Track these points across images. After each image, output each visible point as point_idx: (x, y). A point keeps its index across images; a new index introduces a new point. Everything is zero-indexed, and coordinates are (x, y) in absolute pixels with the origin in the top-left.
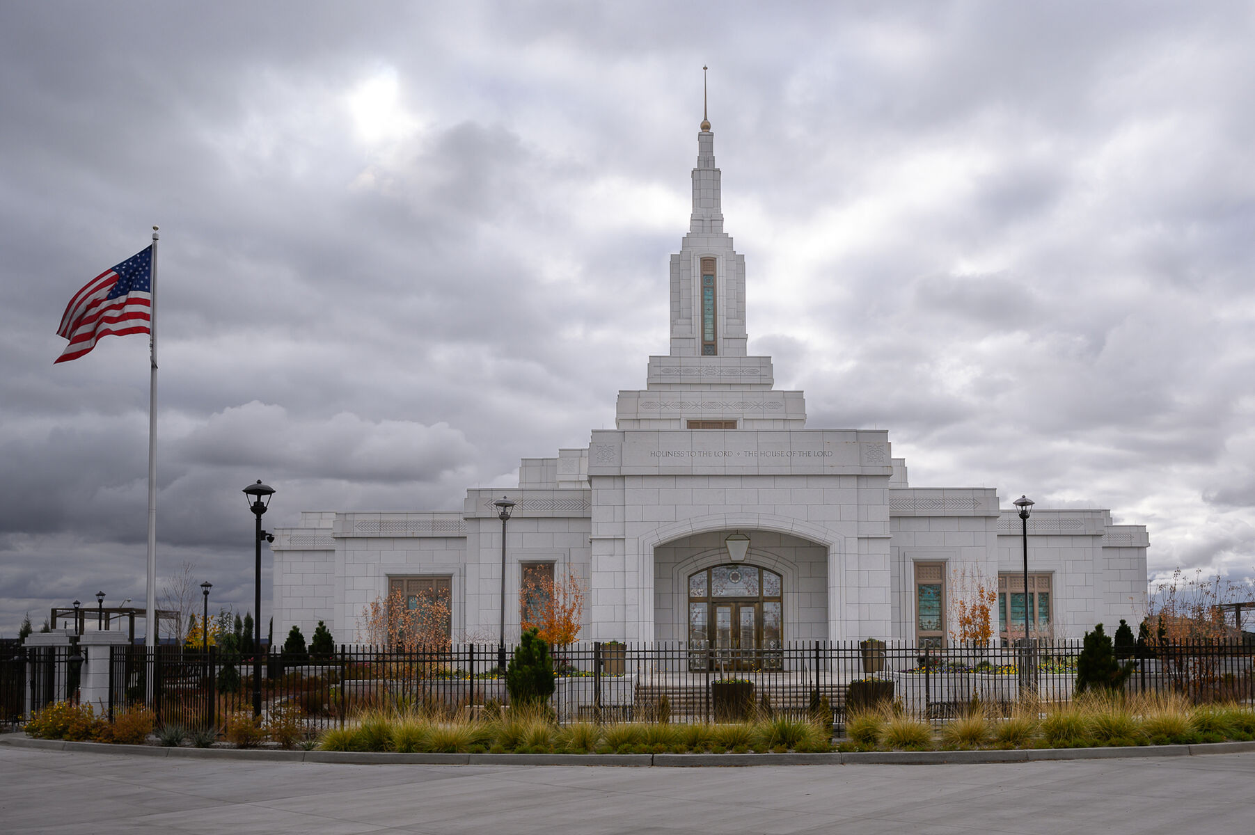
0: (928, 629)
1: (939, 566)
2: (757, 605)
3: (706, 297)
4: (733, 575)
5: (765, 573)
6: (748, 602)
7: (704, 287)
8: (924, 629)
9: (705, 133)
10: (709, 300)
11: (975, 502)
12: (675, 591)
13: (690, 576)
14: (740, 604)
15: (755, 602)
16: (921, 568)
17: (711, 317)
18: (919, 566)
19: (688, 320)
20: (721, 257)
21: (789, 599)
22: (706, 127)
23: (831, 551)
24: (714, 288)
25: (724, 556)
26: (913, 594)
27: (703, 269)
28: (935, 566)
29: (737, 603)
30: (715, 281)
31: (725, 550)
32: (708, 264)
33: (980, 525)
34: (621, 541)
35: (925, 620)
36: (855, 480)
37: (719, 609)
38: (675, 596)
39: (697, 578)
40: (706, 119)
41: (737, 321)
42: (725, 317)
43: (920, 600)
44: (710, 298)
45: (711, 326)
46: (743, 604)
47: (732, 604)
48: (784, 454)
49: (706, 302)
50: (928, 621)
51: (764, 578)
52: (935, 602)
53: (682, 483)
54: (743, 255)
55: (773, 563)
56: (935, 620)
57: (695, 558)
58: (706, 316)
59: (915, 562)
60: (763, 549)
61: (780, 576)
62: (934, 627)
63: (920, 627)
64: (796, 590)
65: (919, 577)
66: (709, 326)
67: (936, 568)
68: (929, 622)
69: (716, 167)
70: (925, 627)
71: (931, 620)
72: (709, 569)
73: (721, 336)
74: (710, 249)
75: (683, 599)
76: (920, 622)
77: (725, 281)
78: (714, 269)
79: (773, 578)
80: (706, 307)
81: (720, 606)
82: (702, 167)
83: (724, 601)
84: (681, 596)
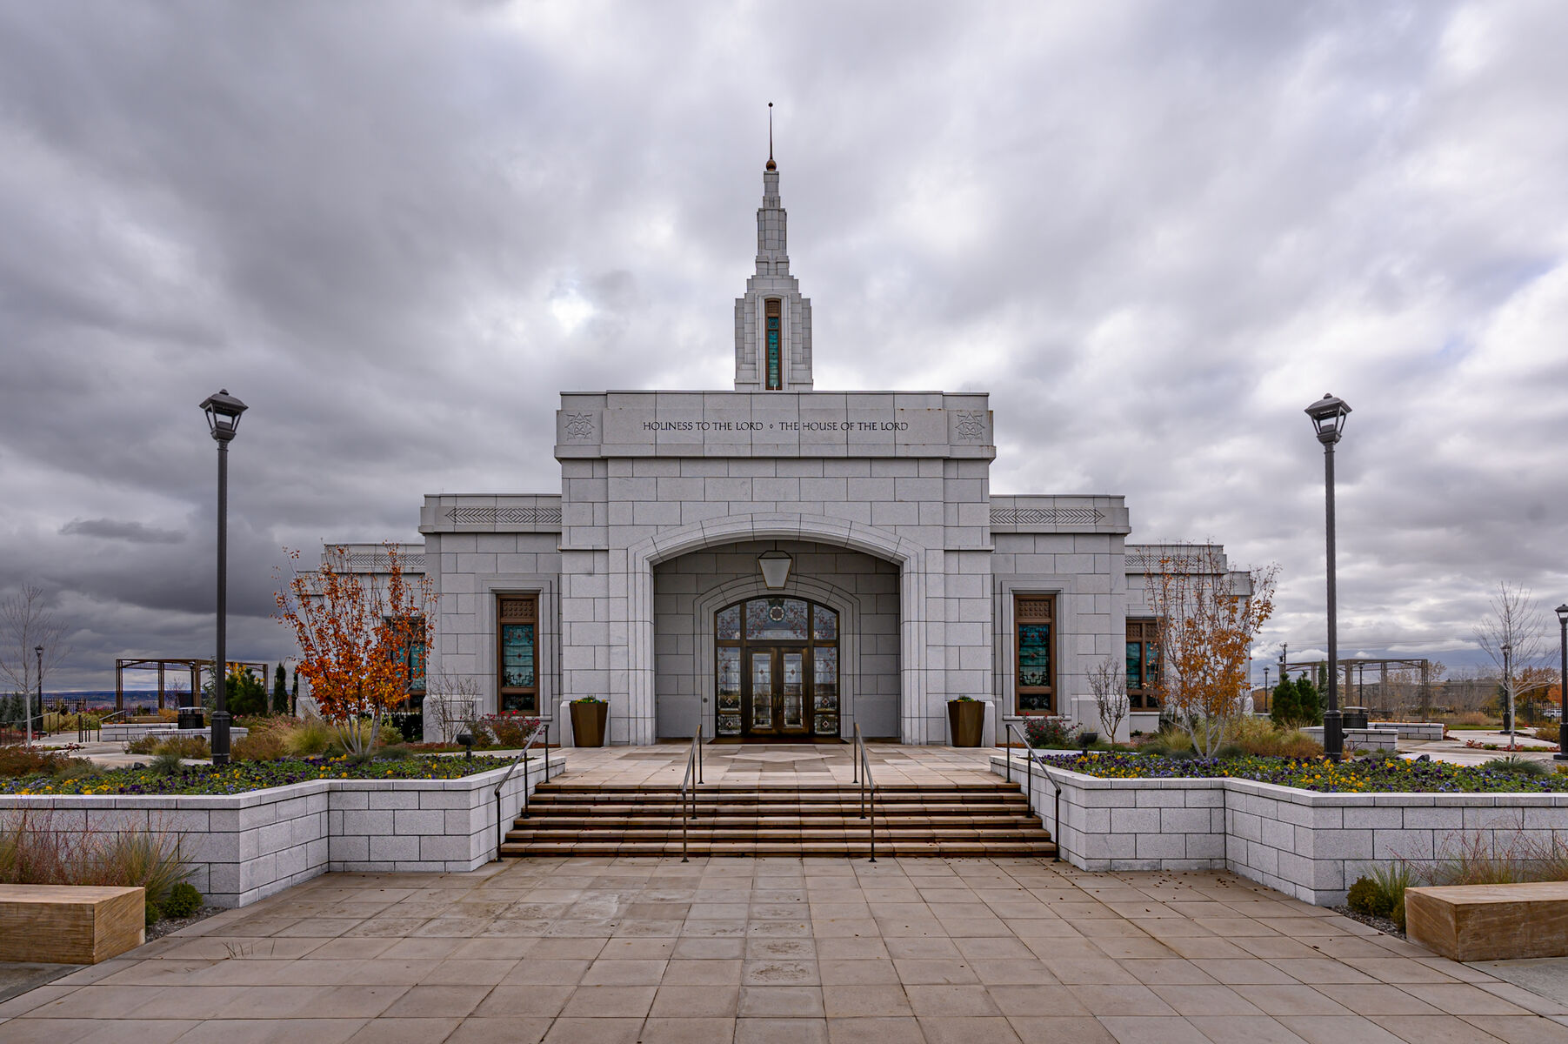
0: (1032, 684)
1: (1049, 600)
2: (805, 650)
3: (771, 341)
4: (774, 611)
5: (816, 609)
6: (794, 647)
7: (769, 330)
8: (1026, 684)
9: (771, 172)
10: (773, 344)
11: (1097, 515)
12: (697, 631)
13: (716, 613)
14: (783, 649)
15: (804, 648)
16: (1023, 603)
17: (776, 361)
18: (1020, 600)
19: (752, 366)
20: (786, 298)
21: (847, 642)
22: (771, 166)
23: (906, 569)
24: (778, 331)
25: (761, 586)
26: (1013, 637)
27: (768, 310)
28: (1043, 600)
29: (780, 649)
30: (780, 325)
31: (759, 578)
32: (773, 305)
33: (1104, 545)
34: (603, 555)
35: (1028, 672)
36: (939, 466)
37: (755, 656)
38: (697, 638)
39: (726, 615)
40: (771, 158)
41: (803, 366)
42: (790, 362)
43: (1021, 646)
44: (775, 341)
45: (776, 371)
46: (787, 649)
47: (772, 649)
48: (838, 426)
49: (771, 345)
50: (1031, 673)
51: (815, 615)
52: (1040, 649)
53: (689, 469)
54: (809, 299)
55: (826, 594)
56: (1040, 672)
57: (724, 587)
58: (770, 361)
59: (1015, 596)
60: (814, 576)
61: (837, 612)
62: (1039, 682)
63: (1021, 681)
64: (856, 631)
65: (1021, 615)
66: (774, 371)
67: (1043, 603)
68: (1033, 675)
69: (781, 207)
70: (1028, 682)
71: (1036, 673)
72: (743, 603)
73: (786, 381)
74: (775, 289)
75: (708, 642)
76: (1021, 674)
77: (790, 324)
78: (779, 311)
79: (827, 615)
80: (771, 351)
81: (757, 651)
82: (767, 206)
83: (763, 646)
84: (705, 638)
